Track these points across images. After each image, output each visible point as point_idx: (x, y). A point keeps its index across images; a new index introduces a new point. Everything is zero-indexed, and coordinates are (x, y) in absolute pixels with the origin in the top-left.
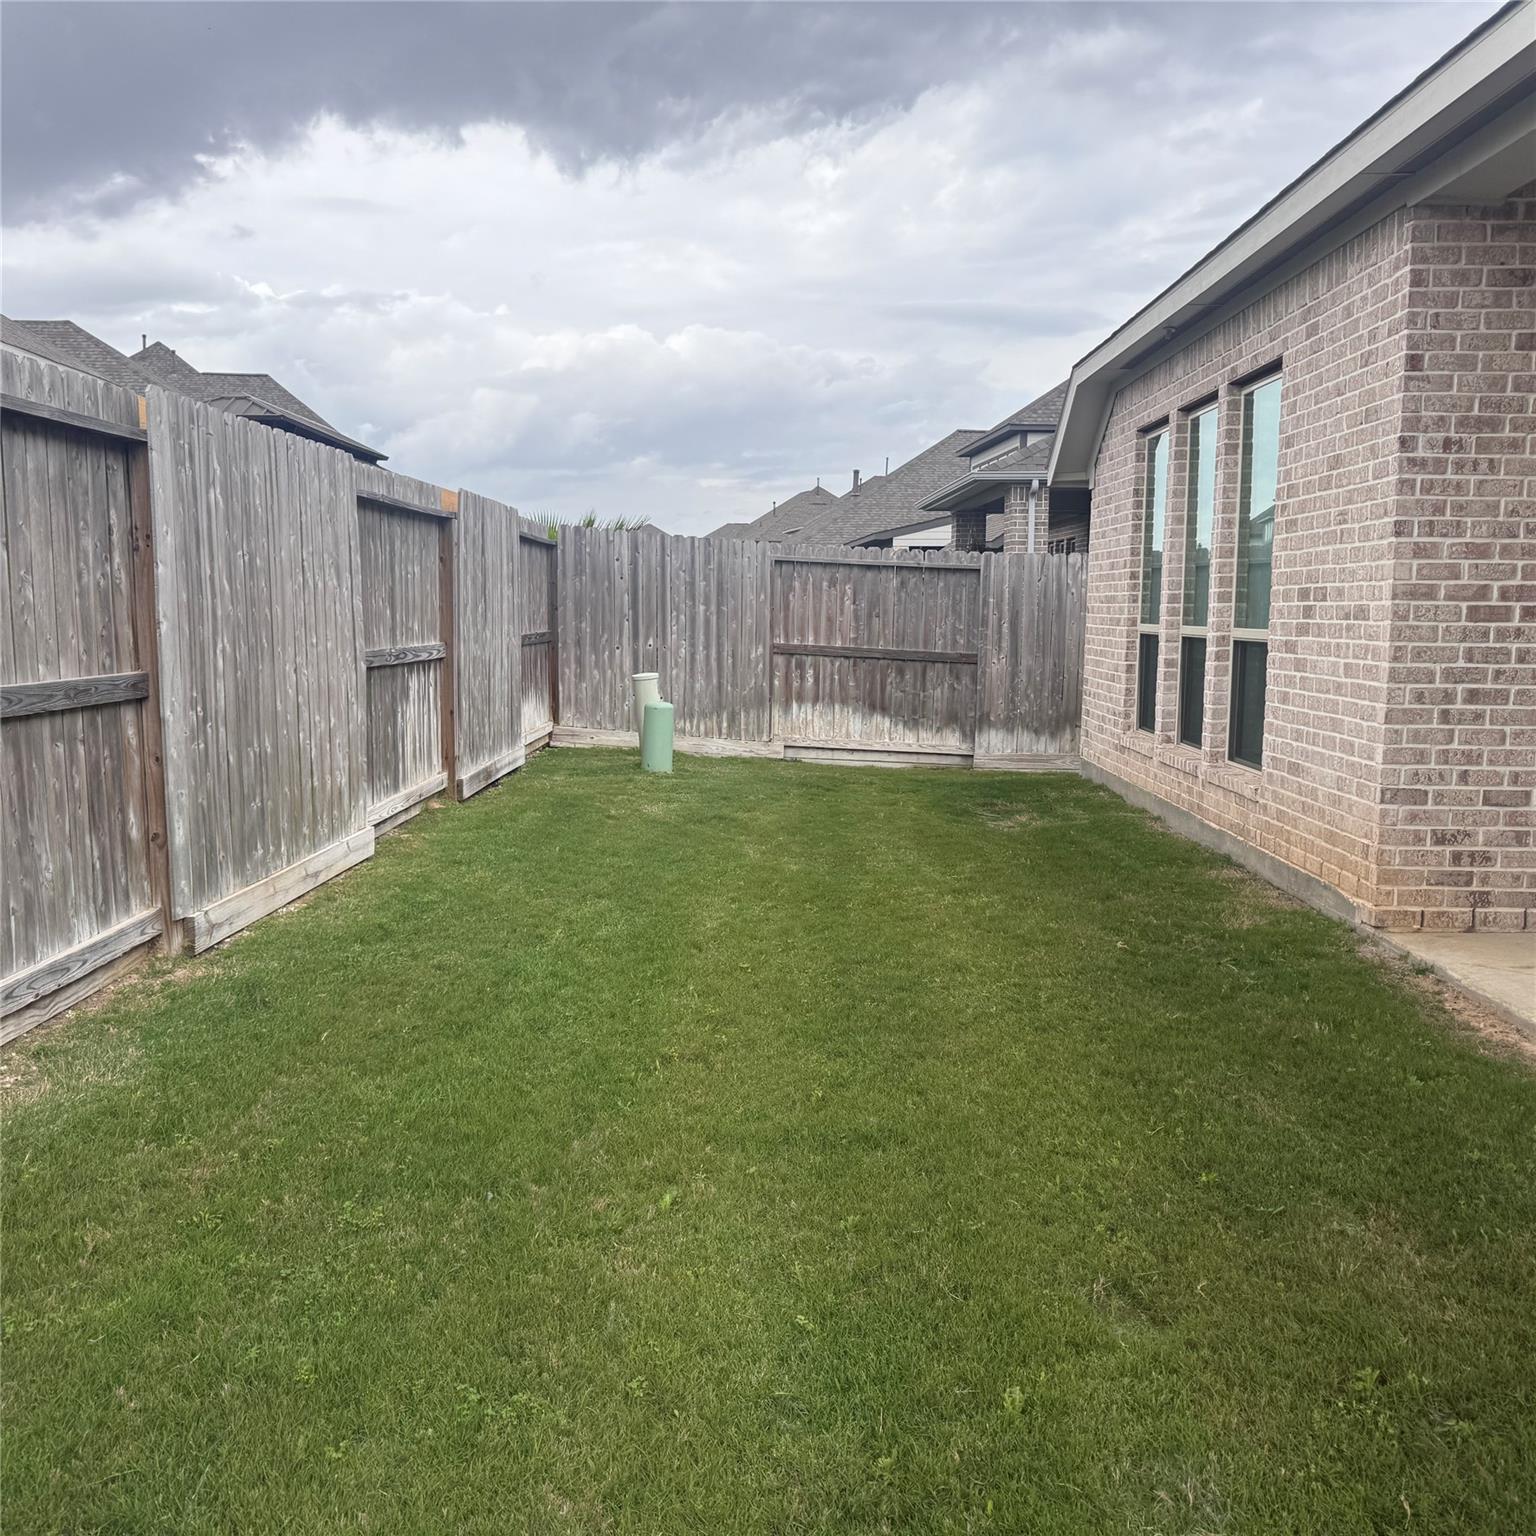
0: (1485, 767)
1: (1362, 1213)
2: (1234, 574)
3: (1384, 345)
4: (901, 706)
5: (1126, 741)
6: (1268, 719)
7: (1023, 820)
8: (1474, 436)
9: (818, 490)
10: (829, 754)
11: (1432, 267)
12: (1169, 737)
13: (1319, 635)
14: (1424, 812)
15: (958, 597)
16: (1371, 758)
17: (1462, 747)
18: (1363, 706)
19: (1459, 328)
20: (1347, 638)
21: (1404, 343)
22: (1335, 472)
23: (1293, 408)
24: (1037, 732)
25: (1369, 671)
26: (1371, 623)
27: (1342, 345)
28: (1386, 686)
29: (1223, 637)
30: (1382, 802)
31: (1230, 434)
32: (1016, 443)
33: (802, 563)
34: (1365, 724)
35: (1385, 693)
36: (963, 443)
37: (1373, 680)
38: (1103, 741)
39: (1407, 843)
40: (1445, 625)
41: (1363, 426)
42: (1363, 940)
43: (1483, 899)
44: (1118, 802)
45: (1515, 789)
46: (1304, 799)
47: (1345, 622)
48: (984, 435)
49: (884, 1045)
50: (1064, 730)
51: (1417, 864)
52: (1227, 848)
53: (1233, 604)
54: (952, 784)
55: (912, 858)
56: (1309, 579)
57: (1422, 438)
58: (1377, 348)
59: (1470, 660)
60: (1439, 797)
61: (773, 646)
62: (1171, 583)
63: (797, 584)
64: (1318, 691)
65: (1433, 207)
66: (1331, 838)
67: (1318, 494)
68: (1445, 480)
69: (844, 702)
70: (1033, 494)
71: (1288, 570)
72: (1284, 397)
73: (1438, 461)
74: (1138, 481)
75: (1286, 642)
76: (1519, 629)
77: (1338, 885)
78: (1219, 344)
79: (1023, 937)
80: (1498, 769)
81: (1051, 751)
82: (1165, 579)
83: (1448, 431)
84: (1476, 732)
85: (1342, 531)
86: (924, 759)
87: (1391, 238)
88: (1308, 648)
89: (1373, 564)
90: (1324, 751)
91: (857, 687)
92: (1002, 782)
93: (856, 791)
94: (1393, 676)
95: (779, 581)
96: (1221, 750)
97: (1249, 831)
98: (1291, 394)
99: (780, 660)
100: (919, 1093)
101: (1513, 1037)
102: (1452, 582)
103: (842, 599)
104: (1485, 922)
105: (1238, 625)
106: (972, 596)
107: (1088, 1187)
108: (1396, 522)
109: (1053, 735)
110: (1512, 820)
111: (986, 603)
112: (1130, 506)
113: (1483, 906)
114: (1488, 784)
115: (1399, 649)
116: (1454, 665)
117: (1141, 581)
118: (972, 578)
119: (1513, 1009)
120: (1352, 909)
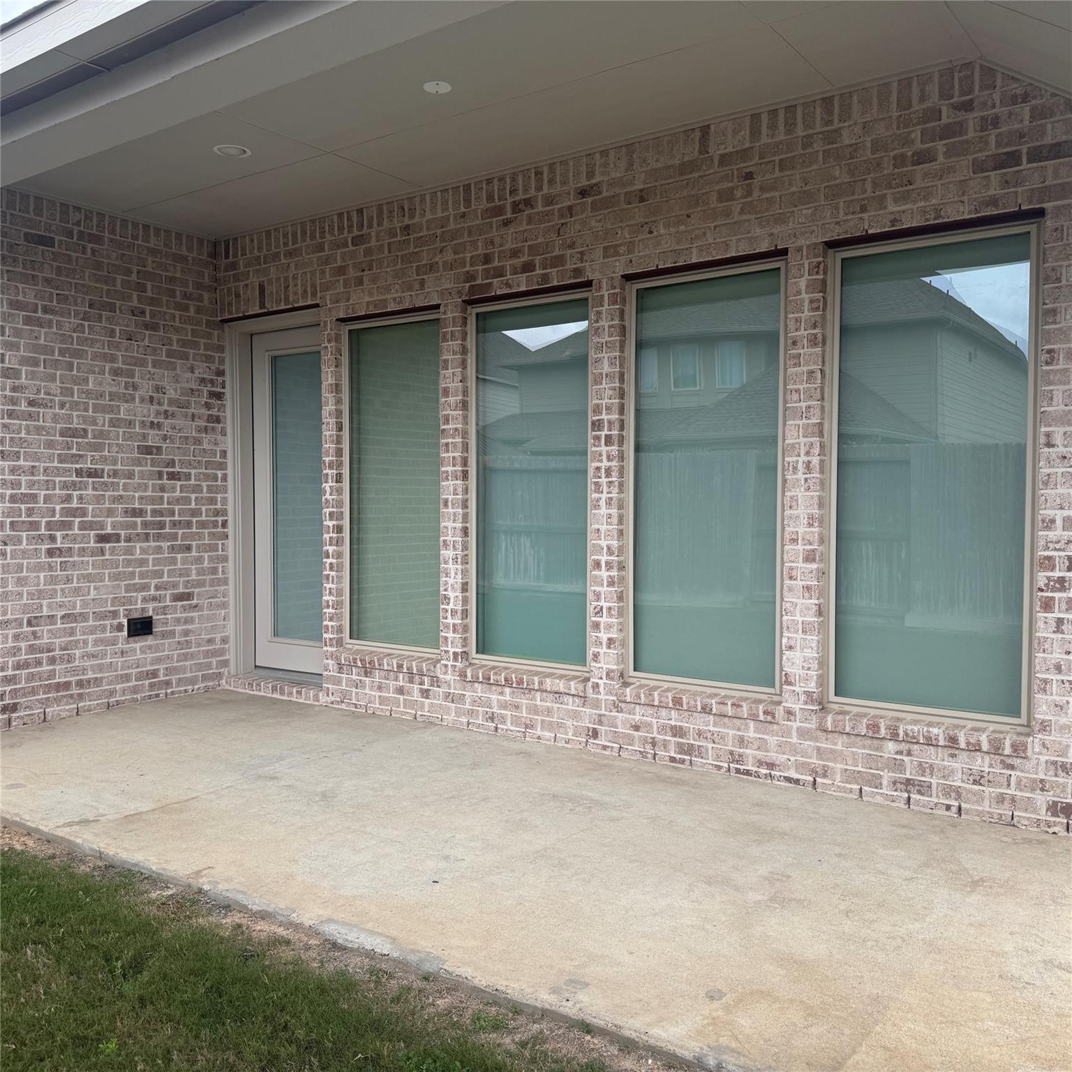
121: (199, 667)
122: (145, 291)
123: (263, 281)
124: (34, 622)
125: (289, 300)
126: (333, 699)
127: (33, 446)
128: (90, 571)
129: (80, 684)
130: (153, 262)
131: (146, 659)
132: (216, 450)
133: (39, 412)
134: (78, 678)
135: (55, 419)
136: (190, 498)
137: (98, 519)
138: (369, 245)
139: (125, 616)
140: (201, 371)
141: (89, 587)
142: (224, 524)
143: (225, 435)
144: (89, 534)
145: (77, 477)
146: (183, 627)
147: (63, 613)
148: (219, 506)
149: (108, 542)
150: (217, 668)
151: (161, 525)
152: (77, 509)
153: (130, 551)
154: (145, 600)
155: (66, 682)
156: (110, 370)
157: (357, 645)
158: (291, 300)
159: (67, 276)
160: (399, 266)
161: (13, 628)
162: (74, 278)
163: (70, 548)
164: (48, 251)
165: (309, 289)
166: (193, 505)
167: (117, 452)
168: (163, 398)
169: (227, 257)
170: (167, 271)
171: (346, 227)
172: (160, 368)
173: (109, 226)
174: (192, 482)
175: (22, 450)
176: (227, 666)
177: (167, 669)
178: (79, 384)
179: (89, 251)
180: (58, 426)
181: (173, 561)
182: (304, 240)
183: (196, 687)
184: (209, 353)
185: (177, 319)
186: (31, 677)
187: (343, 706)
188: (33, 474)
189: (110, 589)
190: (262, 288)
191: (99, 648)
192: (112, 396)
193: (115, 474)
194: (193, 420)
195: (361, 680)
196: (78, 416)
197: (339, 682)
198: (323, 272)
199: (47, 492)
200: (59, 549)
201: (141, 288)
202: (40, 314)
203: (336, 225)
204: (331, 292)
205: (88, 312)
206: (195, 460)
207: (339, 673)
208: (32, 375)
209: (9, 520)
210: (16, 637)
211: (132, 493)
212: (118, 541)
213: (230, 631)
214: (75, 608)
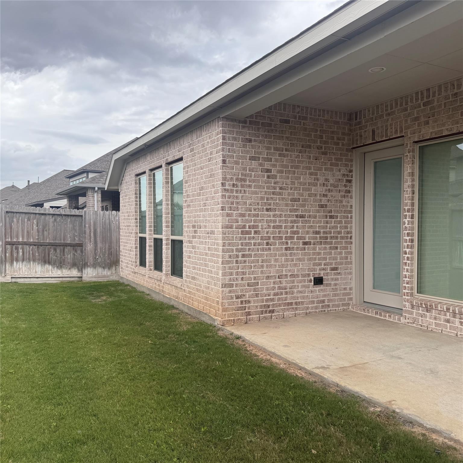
0: (247, 276)
1: (253, 431)
2: (170, 220)
3: (215, 156)
4: (55, 261)
5: (136, 270)
6: (184, 263)
7: (104, 299)
8: (240, 183)
9: (13, 186)
10: (29, 279)
11: (227, 135)
12: (151, 269)
13: (199, 239)
14: (233, 290)
15: (75, 224)
16: (217, 275)
17: (241, 270)
18: (214, 260)
19: (235, 153)
20: (208, 239)
21: (221, 156)
22: (202, 192)
23: (187, 172)
24: (104, 268)
25: (216, 250)
26: (215, 235)
27: (202, 155)
28: (221, 254)
29: (168, 238)
30: (222, 288)
31: (167, 178)
32: (85, 175)
33: (17, 212)
34: (215, 265)
35: (221, 256)
36: (67, 174)
37: (217, 252)
38: (128, 270)
39: (229, 299)
40: (235, 236)
41: (210, 179)
42: (219, 330)
43: (249, 314)
44: (134, 290)
45: (255, 281)
46: (197, 287)
47: (207, 235)
48: (74, 172)
49: (76, 397)
50: (113, 266)
51: (232, 305)
52: (172, 303)
53: (170, 228)
54: (77, 288)
55: (69, 317)
56: (195, 222)
57: (227, 183)
58: (213, 157)
59: (242, 246)
60: (237, 285)
61: (6, 242)
62: (149, 222)
63: (15, 220)
64: (200, 255)
65: (227, 118)
66: (206, 299)
67: (197, 197)
68: (233, 195)
69: (34, 261)
70: (96, 192)
71: (188, 219)
72: (184, 168)
73: (231, 190)
74: (136, 190)
75: (189, 241)
76: (253, 237)
77: (209, 313)
78: (161, 151)
79: (117, 344)
80: (250, 276)
81: (108, 274)
82: (147, 221)
83: (233, 181)
84: (245, 266)
85: (205, 209)
86: (64, 279)
87: (215, 125)
88: (196, 242)
89: (215, 218)
90: (203, 273)
91: (39, 255)
92: (94, 285)
93: (42, 293)
94: (223, 251)
95: (8, 219)
96: (168, 273)
97: (179, 297)
98: (186, 168)
99: (9, 247)
100: (95, 415)
101: (268, 357)
102: (237, 224)
103: (33, 225)
104: (250, 321)
105: (172, 235)
106: (80, 224)
107: (166, 443)
108: (222, 207)
109: (109, 269)
110: (255, 290)
111: (85, 226)
112: (134, 198)
113: (249, 316)
114: (248, 281)
115: (224, 243)
116: (238, 247)
117: (138, 221)
118: (80, 218)
119: (266, 348)
120: (214, 320)
121: (341, 300)
122: (322, 138)
123: (374, 128)
124: (280, 277)
125: (388, 135)
126: (409, 321)
127: (281, 206)
128: (300, 257)
129: (296, 303)
130: (326, 125)
131: (320, 295)
132: (348, 205)
133: (283, 192)
134: (295, 301)
135: (289, 194)
136: (338, 226)
137: (303, 235)
138: (433, 105)
139: (313, 276)
140: (343, 171)
141: (300, 263)
142: (351, 238)
143: (352, 198)
144: (300, 242)
145: (296, 218)
146: (334, 282)
147: (290, 274)
148: (349, 230)
149: (307, 245)
150: (348, 301)
151: (326, 238)
152: (296, 231)
153: (314, 249)
154: (320, 270)
155: (291, 302)
156: (309, 173)
157: (421, 296)
158: (389, 135)
159: (294, 135)
160: (451, 113)
161: (273, 279)
162: (296, 136)
163: (293, 247)
164: (288, 125)
165: (398, 129)
166: (339, 229)
167: (311, 207)
168: (328, 184)
169: (356, 119)
170: (331, 129)
171: (420, 98)
172: (327, 171)
173: (310, 112)
174: (339, 219)
175: (277, 207)
176: (352, 300)
177: (328, 299)
178: (297, 180)
179: (302, 124)
180: (290, 197)
181: (330, 253)
182: (396, 107)
183: (340, 308)
184: (347, 163)
185: (335, 149)
186: (279, 299)
187: (414, 325)
188: (280, 217)
189: (307, 265)
190: (373, 132)
191: (303, 289)
192: (310, 184)
193: (310, 216)
194: (339, 193)
195: (424, 314)
196: (297, 193)
197: (412, 313)
198: (406, 121)
199: (286, 224)
200: (289, 247)
201: (321, 137)
202: (284, 152)
203: (414, 98)
204: (411, 129)
205: (302, 149)
206: (340, 210)
207: (412, 309)
208: (281, 177)
209: (272, 236)
210: (274, 283)
211: (315, 224)
212: (310, 245)
213: (353, 285)
214: (294, 272)
